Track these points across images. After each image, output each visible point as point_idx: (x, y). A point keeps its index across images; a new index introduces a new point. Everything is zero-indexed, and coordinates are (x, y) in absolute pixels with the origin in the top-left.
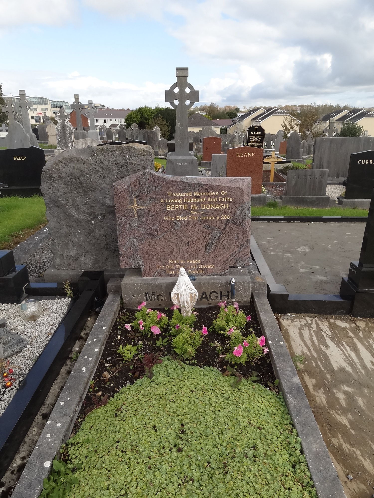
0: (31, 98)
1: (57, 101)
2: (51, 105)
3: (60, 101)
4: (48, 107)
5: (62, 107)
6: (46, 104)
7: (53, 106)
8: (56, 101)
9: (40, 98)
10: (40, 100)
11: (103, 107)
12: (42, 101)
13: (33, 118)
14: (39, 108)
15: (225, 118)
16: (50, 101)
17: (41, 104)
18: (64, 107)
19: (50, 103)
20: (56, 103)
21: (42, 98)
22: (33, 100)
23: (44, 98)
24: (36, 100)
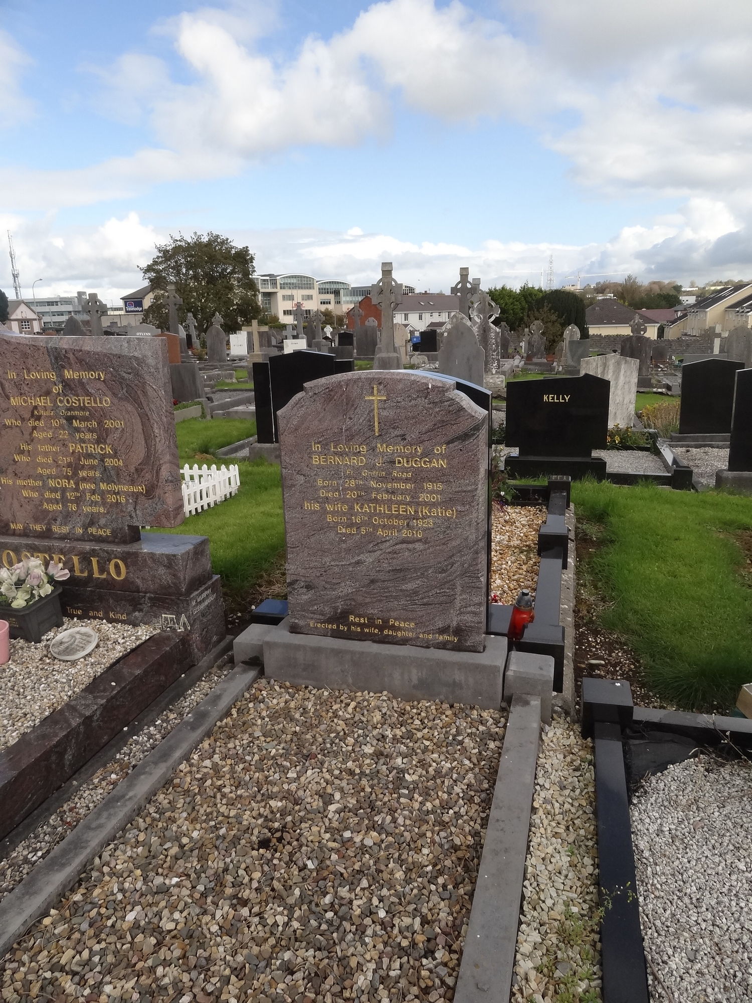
0: (287, 277)
1: (330, 282)
2: (319, 289)
3: (335, 282)
4: (314, 292)
5: (337, 293)
6: (310, 288)
7: (322, 291)
8: (327, 283)
9: (301, 277)
10: (301, 281)
11: (411, 290)
12: (303, 282)
13: (286, 312)
14: (298, 294)
15: (658, 307)
16: (317, 282)
17: (302, 288)
18: (342, 292)
19: (316, 286)
20: (327, 286)
21: (304, 277)
22: (289, 281)
23: (307, 277)
24: (294, 281)
